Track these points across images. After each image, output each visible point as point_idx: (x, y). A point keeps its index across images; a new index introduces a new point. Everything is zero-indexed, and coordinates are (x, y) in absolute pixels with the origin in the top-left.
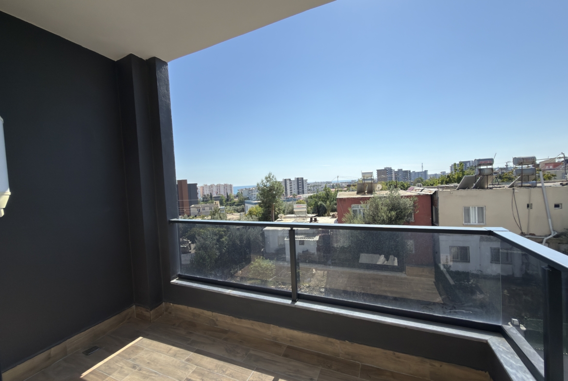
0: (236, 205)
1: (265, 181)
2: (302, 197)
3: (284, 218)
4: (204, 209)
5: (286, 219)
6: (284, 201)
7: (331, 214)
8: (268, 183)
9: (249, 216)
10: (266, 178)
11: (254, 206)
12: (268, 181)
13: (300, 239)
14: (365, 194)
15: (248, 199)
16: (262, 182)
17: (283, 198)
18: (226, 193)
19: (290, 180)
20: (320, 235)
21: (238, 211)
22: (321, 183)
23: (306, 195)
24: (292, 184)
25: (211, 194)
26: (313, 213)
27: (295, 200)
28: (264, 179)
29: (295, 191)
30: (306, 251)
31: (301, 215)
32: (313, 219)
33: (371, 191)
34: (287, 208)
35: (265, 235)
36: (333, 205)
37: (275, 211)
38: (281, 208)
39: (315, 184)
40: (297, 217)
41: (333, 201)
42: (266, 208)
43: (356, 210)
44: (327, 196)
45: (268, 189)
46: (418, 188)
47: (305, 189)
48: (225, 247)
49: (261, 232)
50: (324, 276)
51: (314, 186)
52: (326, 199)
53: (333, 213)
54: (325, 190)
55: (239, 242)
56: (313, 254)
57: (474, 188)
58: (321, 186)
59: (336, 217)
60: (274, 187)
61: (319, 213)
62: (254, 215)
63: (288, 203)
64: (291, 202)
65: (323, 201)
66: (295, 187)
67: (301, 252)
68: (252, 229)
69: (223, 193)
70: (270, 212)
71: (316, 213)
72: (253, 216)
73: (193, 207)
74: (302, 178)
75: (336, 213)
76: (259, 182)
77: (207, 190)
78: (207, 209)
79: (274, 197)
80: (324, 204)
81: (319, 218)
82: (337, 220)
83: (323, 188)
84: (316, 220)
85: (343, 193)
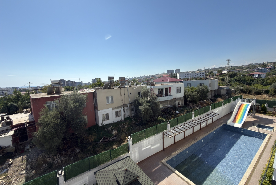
7: (24, 110)
14: (54, 94)
20: (15, 129)
32: (5, 118)
36: (25, 104)
43: (50, 105)
44: (18, 98)
46: (86, 89)
50: (23, 160)
52: (16, 100)
53: (26, 110)
54: (15, 93)
56: (8, 147)
57: (108, 89)
58: (6, 90)
59: (29, 112)
65: (12, 102)
71: (6, 112)
75: (29, 109)
80: (15, 104)
81: (11, 116)
82: (31, 114)
83: (9, 92)
84: (8, 118)
85: (35, 95)
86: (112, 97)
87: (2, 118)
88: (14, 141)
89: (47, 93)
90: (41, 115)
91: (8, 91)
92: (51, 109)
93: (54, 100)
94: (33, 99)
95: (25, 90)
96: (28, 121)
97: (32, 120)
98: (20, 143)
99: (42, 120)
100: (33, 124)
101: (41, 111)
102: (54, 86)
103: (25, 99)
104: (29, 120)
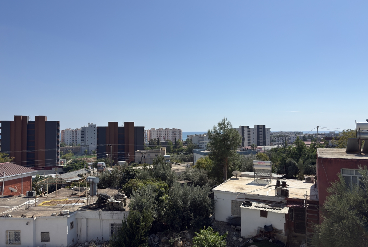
0: (184, 154)
1: (218, 128)
2: (263, 149)
3: (241, 176)
4: (149, 155)
5: (243, 178)
6: (241, 153)
7: (306, 177)
8: (222, 131)
9: (197, 169)
10: (220, 125)
11: (203, 156)
12: (221, 128)
13: (262, 209)
14: (359, 154)
15: (198, 147)
16: (215, 129)
17: (238, 150)
18: (174, 139)
19: (248, 127)
21: (185, 160)
22: (289, 132)
23: (269, 147)
24: (251, 133)
25: (158, 138)
26: (278, 173)
27: (255, 153)
28: (217, 125)
29: (254, 141)
30: (269, 226)
31: (263, 175)
32: (281, 183)
34: (244, 163)
35: (215, 197)
36: (307, 164)
37: (229, 166)
38: (236, 162)
39: (281, 134)
40: (258, 177)
41: (308, 158)
42: (217, 161)
43: (349, 177)
44: (300, 152)
45: (222, 138)
47: (268, 140)
48: (165, 207)
49: (210, 193)
51: (279, 136)
52: (297, 154)
53: (308, 176)
54: (297, 143)
55: (181, 204)
56: (280, 232)
58: (287, 136)
59: (312, 182)
60: (229, 136)
61: (287, 174)
62: (203, 168)
63: (246, 156)
64: (250, 155)
65: (292, 157)
66: (254, 136)
67: (263, 227)
68: (199, 187)
69: (171, 138)
70: (222, 167)
71: (283, 174)
72: (201, 170)
73: (138, 152)
74: (264, 126)
75: (312, 176)
76: (211, 129)
77: (155, 134)
78: (153, 155)
79: (228, 148)
80: (295, 163)
82: (315, 186)
83: (290, 139)
84: (284, 184)
85: (324, 150)
87: (278, 182)
88: (287, 225)
89: (345, 150)
90: (331, 194)
91: (289, 138)
92: (350, 188)
93: (358, 168)
94: (320, 158)
95: (310, 137)
96: (308, 198)
97: (315, 199)
98: (295, 234)
99: (331, 205)
100: (315, 206)
101: (331, 185)
102: (362, 136)
103: (308, 155)
104: (310, 196)
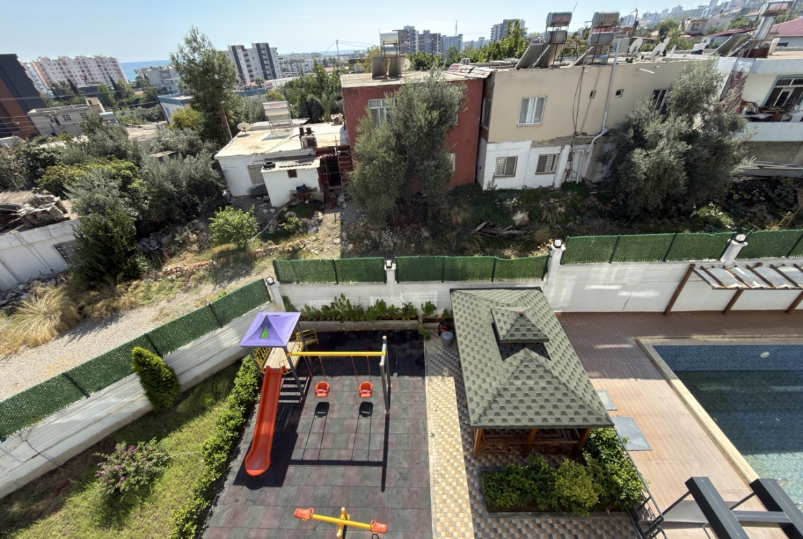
0: (143, 106)
1: (187, 50)
2: (274, 85)
3: (251, 130)
4: (68, 118)
5: (255, 132)
6: (242, 94)
7: (333, 117)
8: (196, 55)
9: (178, 131)
10: (188, 42)
11: (181, 107)
12: (194, 50)
13: (289, 169)
14: (385, 79)
15: (164, 91)
16: (181, 51)
17: (237, 89)
18: (109, 80)
19: (242, 47)
20: (321, 157)
21: (150, 119)
22: (304, 55)
23: (280, 82)
24: (250, 57)
25: (69, 80)
26: (301, 117)
27: (263, 92)
28: (183, 44)
29: (258, 74)
30: (301, 187)
31: (281, 123)
32: (305, 131)
33: (395, 74)
34: (251, 110)
35: (222, 167)
36: (333, 100)
37: (229, 118)
38: (239, 109)
39: (293, 58)
40: (275, 127)
41: (332, 92)
42: (208, 111)
43: (376, 110)
44: (321, 84)
45: (201, 69)
46: (465, 66)
47: (277, 69)
48: (146, 198)
49: (213, 162)
50: (336, 220)
51: (291, 62)
52: (319, 88)
53: (335, 116)
54: (316, 69)
55: (172, 187)
56: (315, 189)
57: (536, 66)
58: (303, 61)
59: (341, 124)
60: (213, 65)
61: (311, 117)
62: (188, 126)
63: (251, 98)
64: (256, 97)
65: (313, 92)
66: (255, 63)
67: (295, 189)
68: (192, 158)
69: (99, 78)
70: (219, 121)
71: (306, 117)
72: (186, 130)
73: (34, 115)
74: (267, 45)
75: (339, 116)
76: (175, 51)
77: (54, 71)
78: (76, 117)
79: (218, 86)
80: (318, 100)
81: (314, 127)
82: (345, 127)
83: (307, 65)
84: (309, 131)
85: (349, 77)
86: (541, 101)
87: (301, 130)
88: (321, 180)
89: (371, 74)
90: (360, 133)
91: (306, 63)
92: (378, 123)
93: (384, 97)
94: (344, 89)
95: (333, 62)
96: (339, 144)
97: (346, 143)
98: (331, 188)
99: (361, 146)
100: (347, 151)
101: (359, 122)
102: (387, 53)
103: (332, 87)
104: (341, 140)
